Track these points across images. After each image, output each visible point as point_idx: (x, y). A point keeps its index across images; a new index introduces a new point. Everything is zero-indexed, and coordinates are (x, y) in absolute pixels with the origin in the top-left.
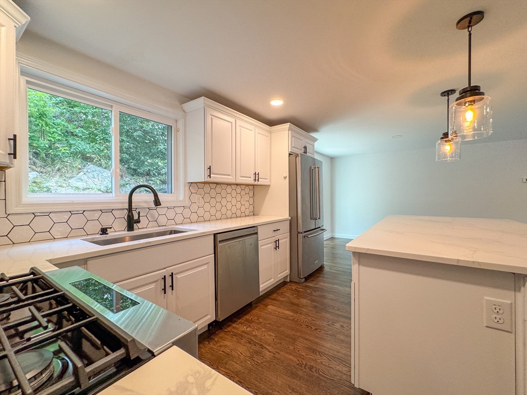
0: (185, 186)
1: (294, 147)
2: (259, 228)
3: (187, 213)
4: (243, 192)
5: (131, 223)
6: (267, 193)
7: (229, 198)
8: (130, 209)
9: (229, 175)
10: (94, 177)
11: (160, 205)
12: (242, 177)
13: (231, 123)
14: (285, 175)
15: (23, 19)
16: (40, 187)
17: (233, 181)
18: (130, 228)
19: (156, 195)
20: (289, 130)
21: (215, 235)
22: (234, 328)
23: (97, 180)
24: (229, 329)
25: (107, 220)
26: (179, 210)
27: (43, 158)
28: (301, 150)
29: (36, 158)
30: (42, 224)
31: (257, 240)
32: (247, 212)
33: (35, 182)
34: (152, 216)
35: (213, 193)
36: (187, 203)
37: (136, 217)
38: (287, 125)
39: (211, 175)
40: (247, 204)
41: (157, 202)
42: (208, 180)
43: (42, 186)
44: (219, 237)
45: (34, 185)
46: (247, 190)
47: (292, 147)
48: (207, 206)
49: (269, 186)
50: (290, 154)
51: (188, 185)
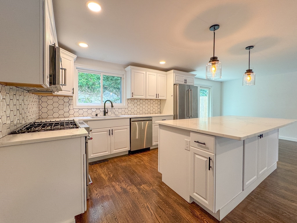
0: (126, 100)
1: (177, 81)
2: (153, 118)
3: (126, 111)
4: (154, 103)
5: (105, 113)
6: (165, 103)
7: (147, 105)
8: (105, 108)
9: (143, 96)
10: (107, 96)
11: (113, 107)
12: (149, 96)
13: (144, 74)
14: (172, 95)
15: (75, 56)
16: (89, 101)
17: (145, 98)
18: (105, 115)
19: (112, 104)
20: (174, 73)
21: (130, 119)
22: (137, 155)
23: (108, 97)
24: (135, 155)
25: (98, 112)
26: (123, 110)
27: (90, 89)
28: (183, 82)
29: (89, 89)
30: (81, 112)
31: (152, 123)
32: (156, 112)
33: (88, 99)
34: (113, 111)
35: (139, 103)
36: (127, 107)
37: (106, 111)
38: (172, 71)
39: (133, 96)
40: (156, 108)
41: (112, 106)
42: (132, 98)
43: (90, 100)
44: (132, 120)
45: (87, 100)
46: (157, 102)
47: (176, 81)
48: (136, 109)
49: (166, 100)
50: (174, 85)
51: (127, 100)
